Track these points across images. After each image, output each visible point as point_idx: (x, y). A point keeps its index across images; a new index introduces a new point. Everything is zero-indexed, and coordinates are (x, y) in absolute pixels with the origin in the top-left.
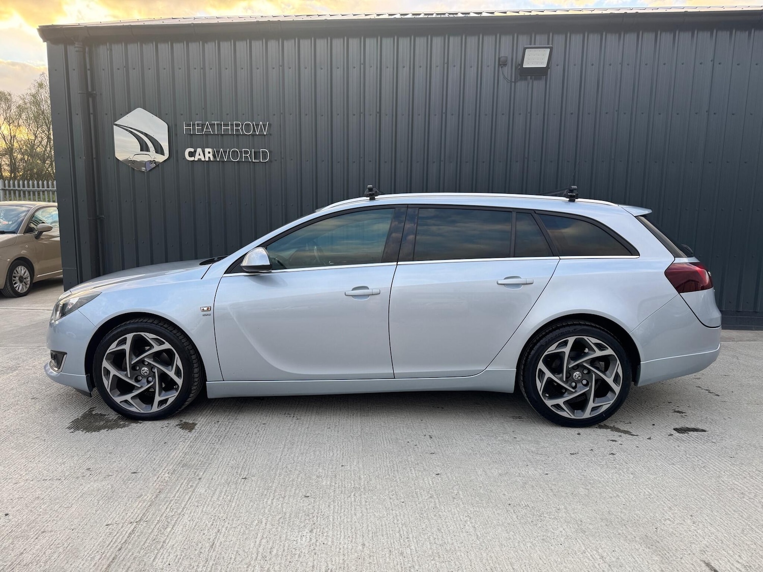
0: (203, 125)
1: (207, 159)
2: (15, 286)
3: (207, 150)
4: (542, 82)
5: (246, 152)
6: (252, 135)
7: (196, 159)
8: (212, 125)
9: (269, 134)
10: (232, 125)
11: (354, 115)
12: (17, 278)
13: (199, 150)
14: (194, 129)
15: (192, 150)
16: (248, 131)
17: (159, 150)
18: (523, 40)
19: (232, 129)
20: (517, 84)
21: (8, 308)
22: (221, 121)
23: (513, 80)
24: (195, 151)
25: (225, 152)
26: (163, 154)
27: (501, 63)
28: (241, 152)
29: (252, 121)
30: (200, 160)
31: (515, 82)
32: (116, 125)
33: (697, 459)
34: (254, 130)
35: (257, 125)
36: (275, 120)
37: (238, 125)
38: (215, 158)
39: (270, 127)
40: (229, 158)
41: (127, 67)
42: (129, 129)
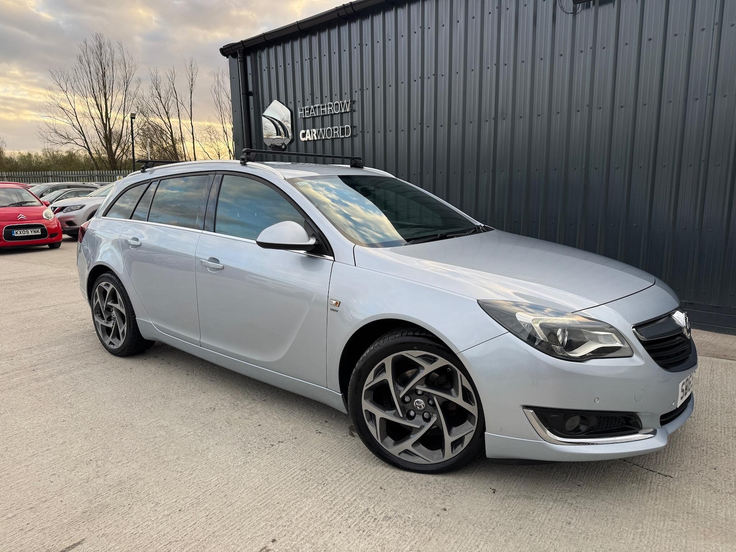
0: (310, 109)
1: (312, 139)
3: (312, 131)
5: (336, 129)
6: (340, 113)
7: (306, 140)
8: (315, 108)
9: (352, 111)
10: (327, 106)
11: (415, 80)
14: (304, 113)
15: (303, 131)
16: (337, 110)
17: (286, 134)
19: (327, 110)
22: (321, 104)
24: (306, 132)
25: (323, 131)
26: (288, 136)
28: (333, 130)
29: (340, 101)
30: (308, 140)
32: (264, 116)
35: (343, 104)
36: (357, 97)
37: (330, 106)
38: (317, 137)
39: (354, 104)
40: (325, 136)
41: (269, 68)
42: (270, 118)
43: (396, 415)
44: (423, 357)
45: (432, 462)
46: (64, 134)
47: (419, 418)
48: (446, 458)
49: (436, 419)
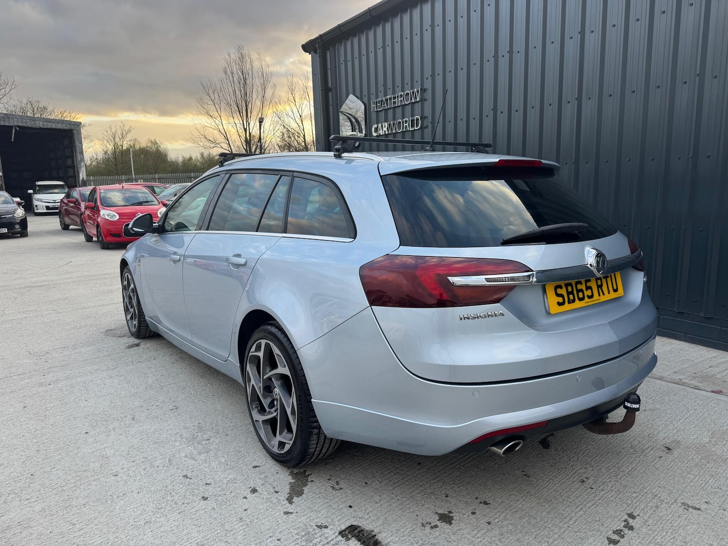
0: (382, 101)
1: (384, 133)
3: (384, 124)
5: (406, 122)
6: (411, 104)
7: (378, 135)
8: (387, 100)
9: (423, 100)
10: (398, 97)
11: (488, 61)
13: (380, 125)
14: (377, 106)
15: (375, 126)
16: (408, 100)
17: (360, 129)
19: (398, 101)
22: (392, 94)
24: (378, 127)
25: (394, 124)
26: (362, 132)
28: (403, 122)
29: (411, 90)
30: (380, 135)
32: (341, 112)
34: (411, 99)
35: (413, 93)
36: (428, 85)
37: (401, 96)
38: (388, 131)
39: (425, 92)
40: (396, 129)
41: (346, 61)
42: (347, 114)
46: (211, 139)
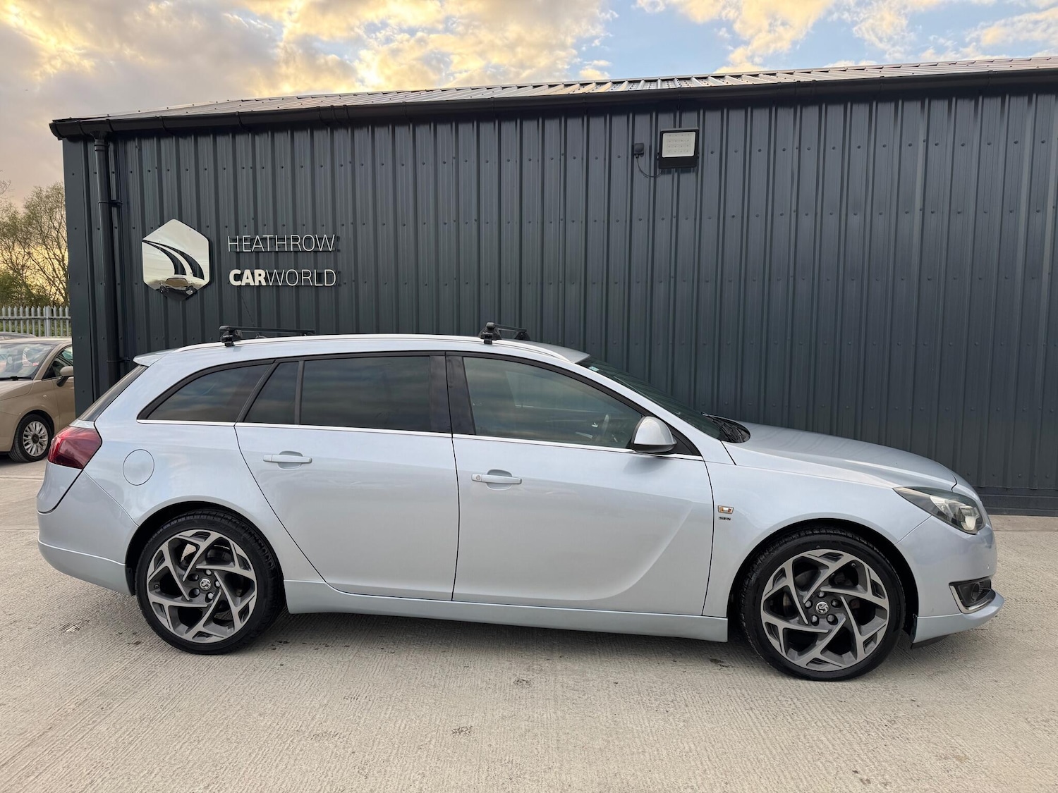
0: (252, 240)
1: (257, 284)
2: (26, 448)
3: (257, 272)
4: (692, 176)
5: (306, 274)
6: (316, 252)
7: (243, 284)
8: (264, 240)
9: (337, 250)
10: (288, 239)
11: (445, 224)
12: (30, 437)
13: (247, 272)
14: (241, 245)
15: (238, 272)
16: (309, 246)
17: (198, 272)
18: (665, 120)
19: (289, 245)
20: (657, 179)
21: (10, 476)
22: (275, 234)
23: (652, 175)
24: (242, 274)
25: (280, 274)
26: (202, 277)
27: (635, 153)
28: (300, 274)
29: (314, 234)
30: (248, 285)
31: (655, 177)
32: (145, 241)
33: (790, 702)
34: (316, 246)
35: (321, 239)
36: (343, 233)
37: (295, 239)
38: (267, 281)
39: (340, 241)
40: (284, 281)
41: (160, 169)
42: (161, 246)
43: (801, 622)
44: (826, 556)
45: (844, 666)
47: (823, 622)
48: (858, 660)
49: (845, 619)
